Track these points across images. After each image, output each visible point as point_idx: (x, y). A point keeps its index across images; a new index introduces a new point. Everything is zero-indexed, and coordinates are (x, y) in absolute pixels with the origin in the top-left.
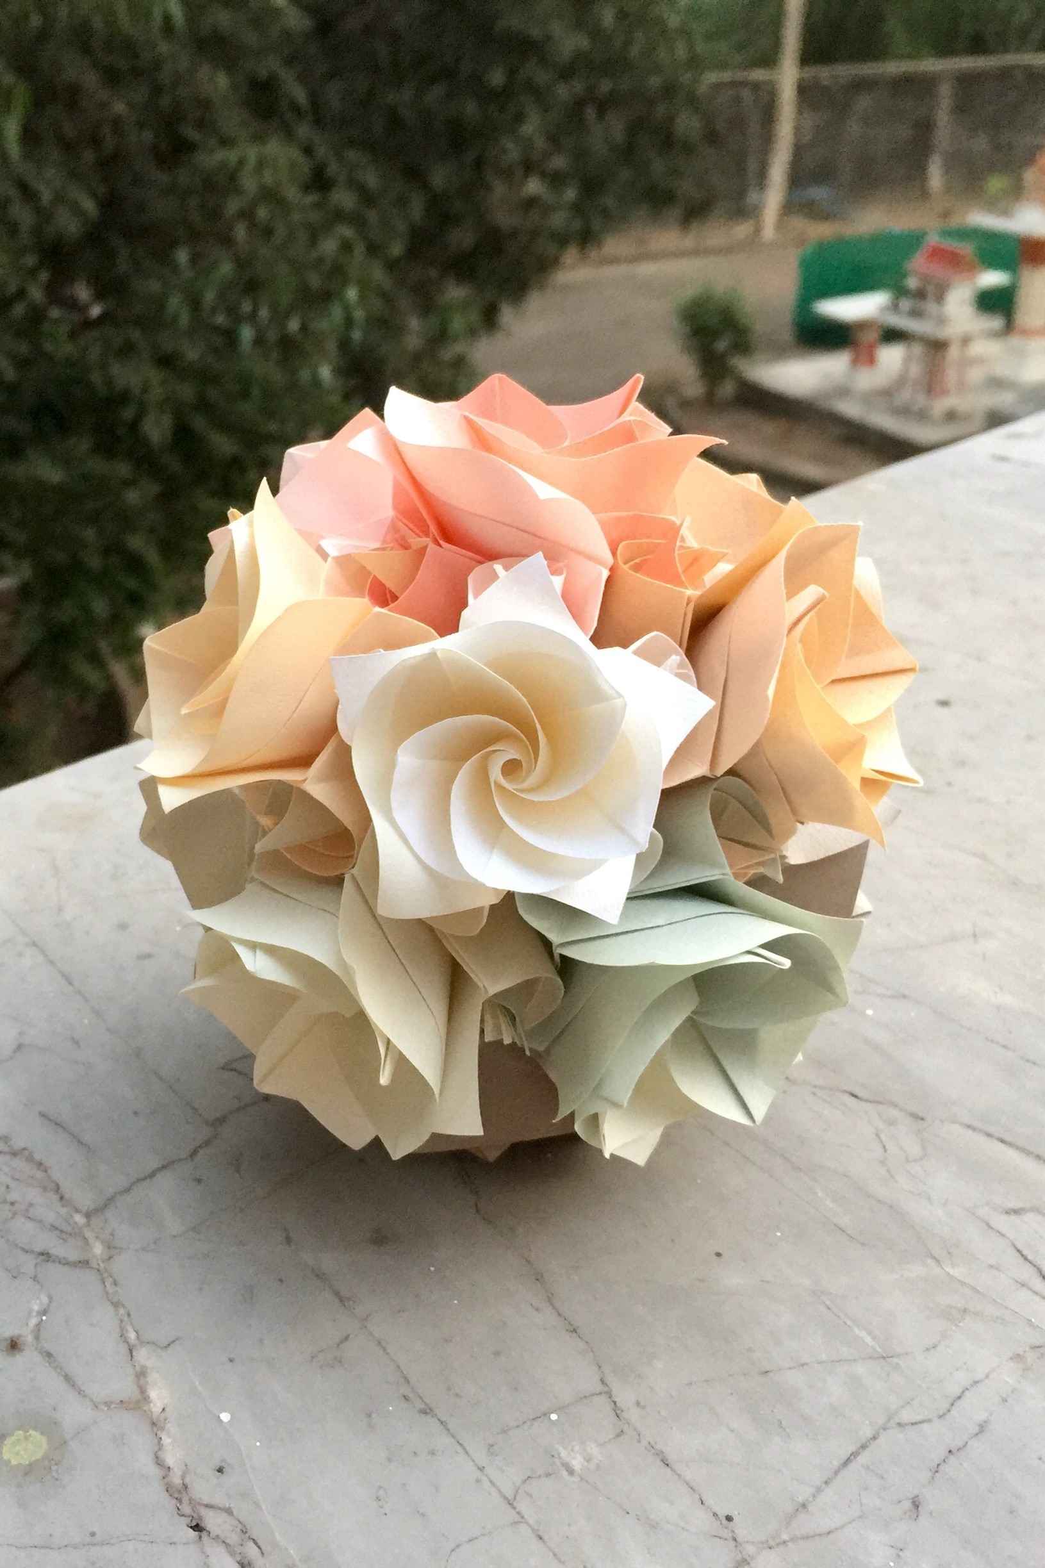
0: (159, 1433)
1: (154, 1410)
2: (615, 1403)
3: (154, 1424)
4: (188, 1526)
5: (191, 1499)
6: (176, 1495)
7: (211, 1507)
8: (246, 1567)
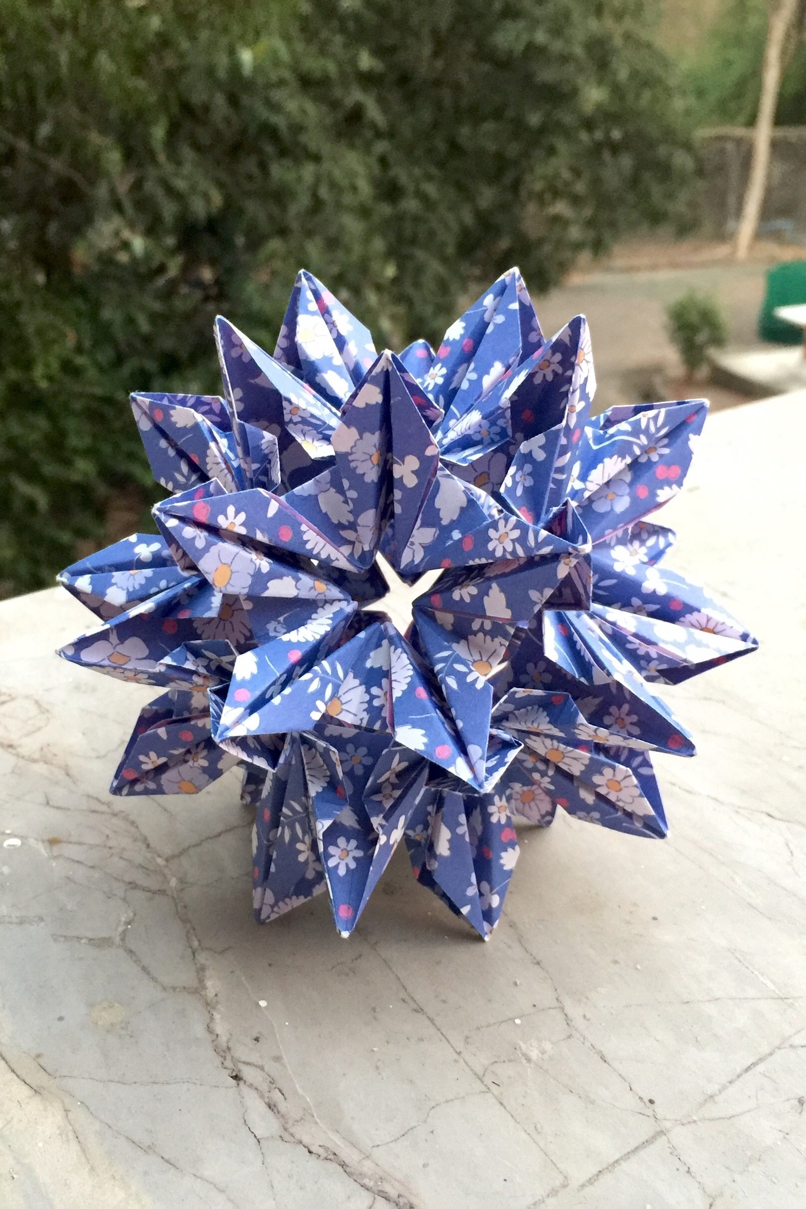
0: (211, 1010)
1: (208, 994)
2: (566, 1015)
3: (207, 1004)
4: (229, 1075)
5: (232, 1057)
6: (222, 1053)
7: (248, 1064)
8: (272, 1107)
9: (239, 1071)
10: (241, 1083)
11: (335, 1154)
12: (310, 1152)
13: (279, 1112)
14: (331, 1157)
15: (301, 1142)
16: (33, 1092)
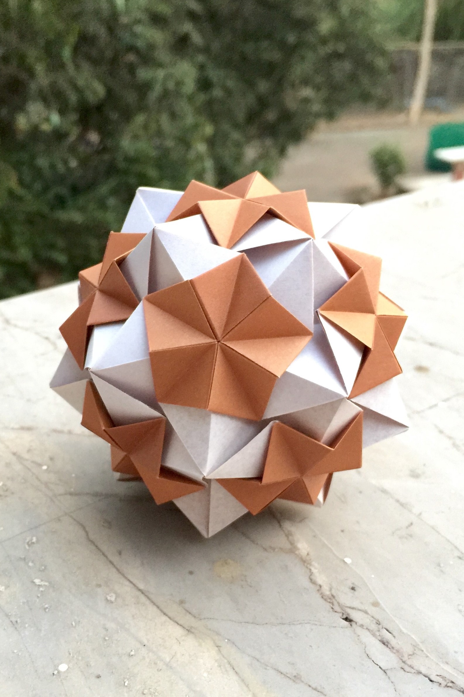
0: (308, 566)
1: (302, 554)
3: (304, 561)
4: (341, 618)
5: (338, 603)
6: (329, 600)
7: (353, 608)
8: (386, 644)
9: (348, 614)
10: (353, 623)
11: (453, 682)
12: (431, 681)
13: (393, 648)
14: (450, 684)
15: (419, 673)
16: (186, 632)
